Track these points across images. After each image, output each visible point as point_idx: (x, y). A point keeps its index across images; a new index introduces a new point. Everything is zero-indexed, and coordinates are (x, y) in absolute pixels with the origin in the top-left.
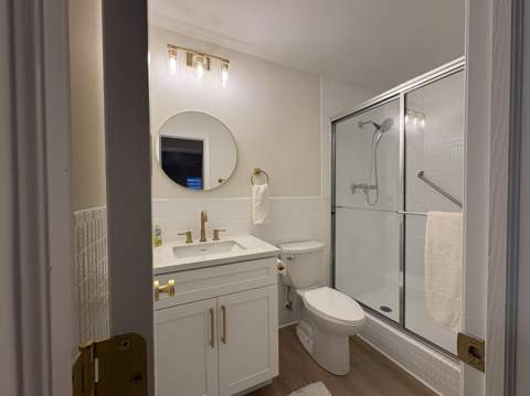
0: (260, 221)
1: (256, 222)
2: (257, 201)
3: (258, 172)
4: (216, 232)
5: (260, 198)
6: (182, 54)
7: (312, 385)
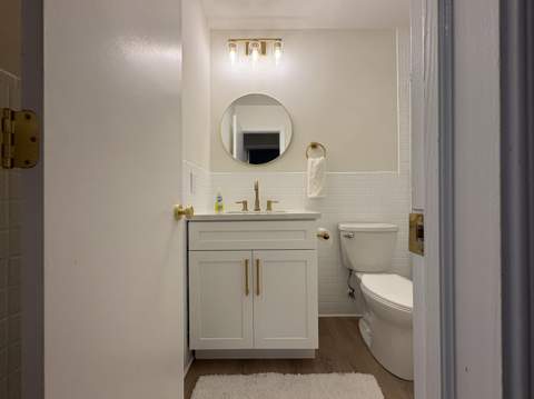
0: (315, 195)
1: (310, 196)
2: (312, 174)
3: (314, 146)
4: (269, 203)
5: (314, 171)
6: (241, 46)
7: (360, 375)
